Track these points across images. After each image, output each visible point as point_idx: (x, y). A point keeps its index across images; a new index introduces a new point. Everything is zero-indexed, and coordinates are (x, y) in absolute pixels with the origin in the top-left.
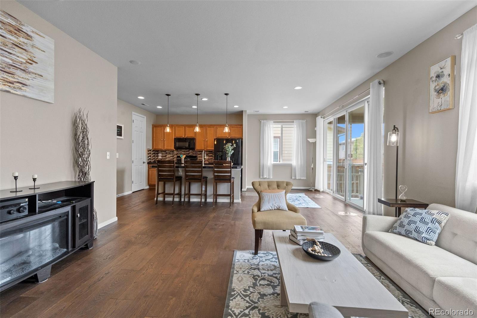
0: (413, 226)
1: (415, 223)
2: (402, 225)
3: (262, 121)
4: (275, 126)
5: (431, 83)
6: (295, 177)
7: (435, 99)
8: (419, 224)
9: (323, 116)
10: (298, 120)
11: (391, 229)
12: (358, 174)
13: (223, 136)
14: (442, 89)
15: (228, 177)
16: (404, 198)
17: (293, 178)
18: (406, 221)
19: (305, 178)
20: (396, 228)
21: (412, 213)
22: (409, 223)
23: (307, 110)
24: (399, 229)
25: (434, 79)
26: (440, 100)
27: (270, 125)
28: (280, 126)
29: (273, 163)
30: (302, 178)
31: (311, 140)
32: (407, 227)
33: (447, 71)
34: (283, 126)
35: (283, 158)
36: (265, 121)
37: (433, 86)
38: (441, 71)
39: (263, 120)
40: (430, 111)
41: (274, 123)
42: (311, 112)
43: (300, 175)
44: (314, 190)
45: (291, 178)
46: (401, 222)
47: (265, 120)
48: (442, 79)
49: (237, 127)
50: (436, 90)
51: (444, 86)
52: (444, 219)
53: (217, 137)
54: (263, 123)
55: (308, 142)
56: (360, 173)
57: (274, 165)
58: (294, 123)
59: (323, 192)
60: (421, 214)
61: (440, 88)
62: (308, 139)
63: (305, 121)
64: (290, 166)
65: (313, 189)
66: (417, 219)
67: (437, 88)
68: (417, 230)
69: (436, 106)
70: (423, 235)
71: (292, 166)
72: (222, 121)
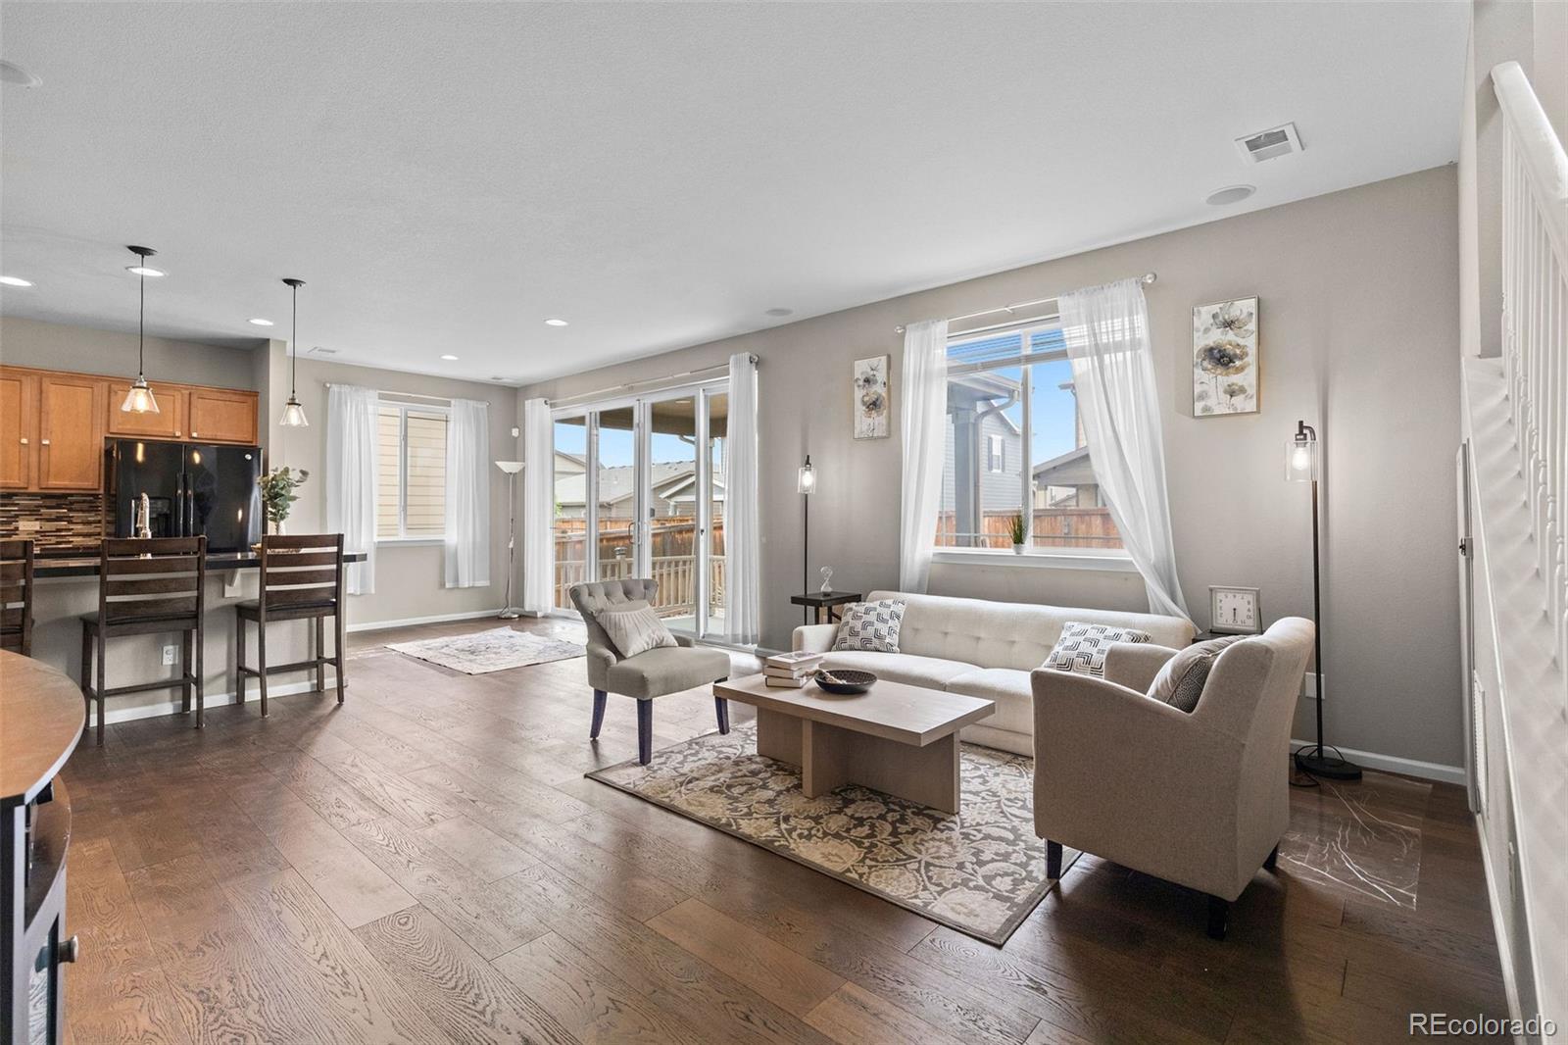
0: (871, 630)
1: (871, 624)
2: (853, 633)
3: (335, 388)
4: (382, 410)
5: (856, 388)
6: (456, 580)
7: (863, 417)
8: (879, 625)
9: (551, 399)
10: (464, 401)
11: (834, 644)
12: (614, 560)
13: (149, 428)
14: (874, 404)
15: (325, 595)
16: (830, 590)
17: (448, 586)
18: (858, 625)
19: (485, 583)
20: (844, 640)
21: (863, 610)
22: (864, 628)
23: (499, 376)
24: (851, 641)
25: (861, 383)
26: (870, 420)
27: (365, 404)
28: (396, 411)
29: (376, 539)
30: (478, 584)
31: (507, 466)
32: (862, 634)
33: (881, 376)
34: (410, 414)
35: (408, 522)
36: (346, 389)
37: (859, 394)
38: (872, 373)
39: (340, 383)
40: (856, 436)
41: (380, 398)
42: (510, 381)
43: (472, 574)
44: (516, 616)
45: (442, 585)
46: (851, 628)
47: (347, 386)
48: (874, 386)
49: (225, 397)
50: (864, 403)
51: (877, 400)
52: (900, 609)
53: (111, 431)
54: (340, 393)
55: (495, 471)
56: (618, 557)
57: (381, 545)
58: (452, 408)
59: (546, 617)
60: (875, 609)
61: (871, 401)
62: (498, 463)
63: (484, 406)
64: (439, 546)
65: (514, 613)
66: (872, 617)
67: (866, 399)
68: (878, 636)
69: (865, 428)
70: (887, 641)
71: (443, 546)
72: (124, 361)
